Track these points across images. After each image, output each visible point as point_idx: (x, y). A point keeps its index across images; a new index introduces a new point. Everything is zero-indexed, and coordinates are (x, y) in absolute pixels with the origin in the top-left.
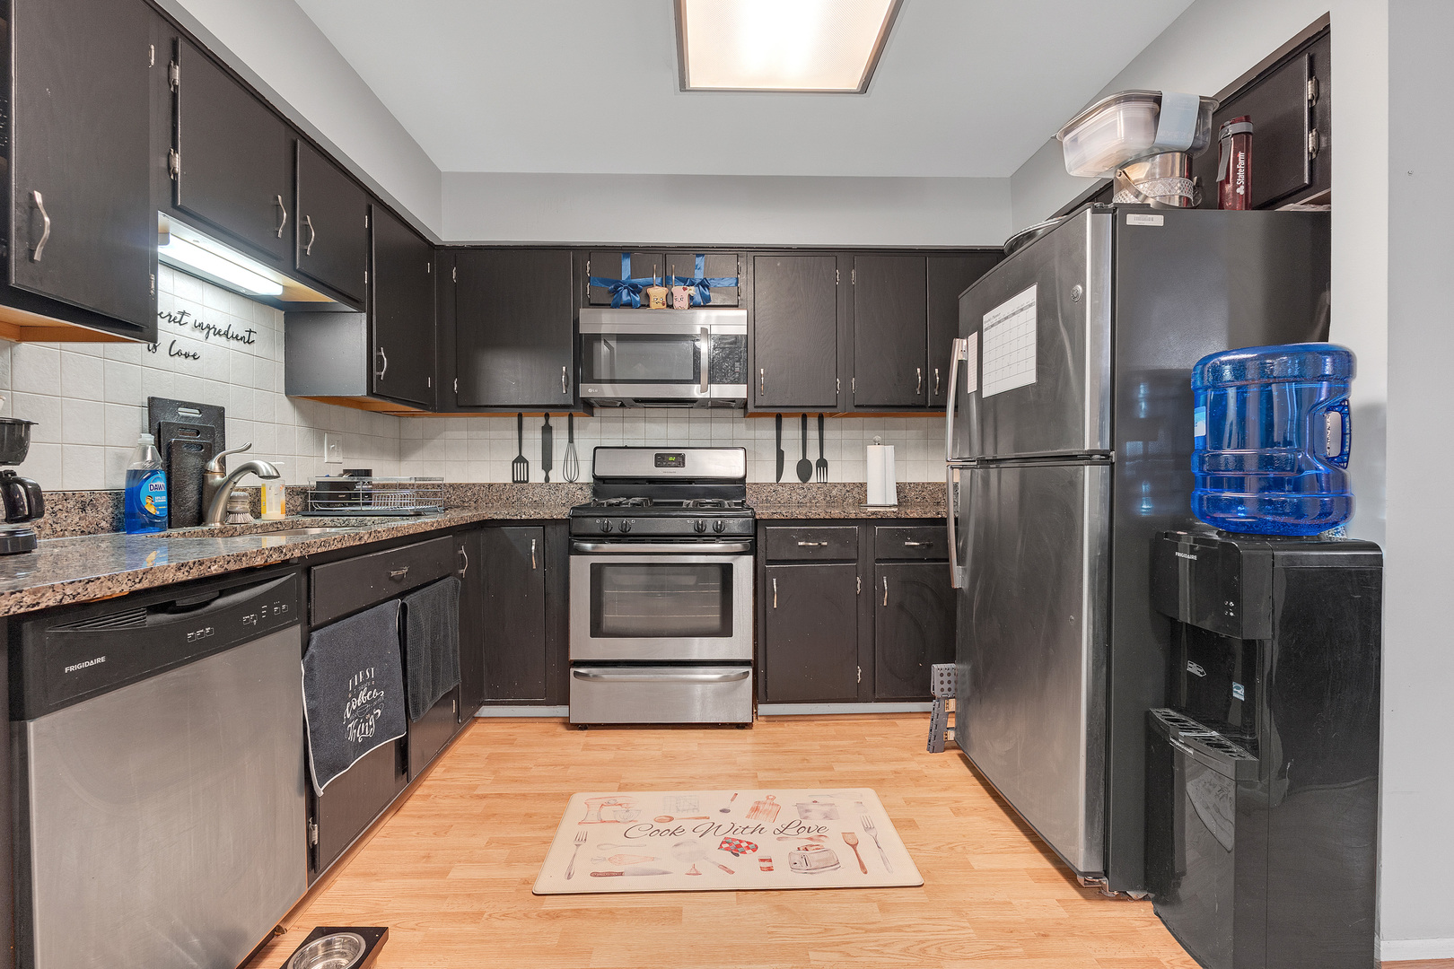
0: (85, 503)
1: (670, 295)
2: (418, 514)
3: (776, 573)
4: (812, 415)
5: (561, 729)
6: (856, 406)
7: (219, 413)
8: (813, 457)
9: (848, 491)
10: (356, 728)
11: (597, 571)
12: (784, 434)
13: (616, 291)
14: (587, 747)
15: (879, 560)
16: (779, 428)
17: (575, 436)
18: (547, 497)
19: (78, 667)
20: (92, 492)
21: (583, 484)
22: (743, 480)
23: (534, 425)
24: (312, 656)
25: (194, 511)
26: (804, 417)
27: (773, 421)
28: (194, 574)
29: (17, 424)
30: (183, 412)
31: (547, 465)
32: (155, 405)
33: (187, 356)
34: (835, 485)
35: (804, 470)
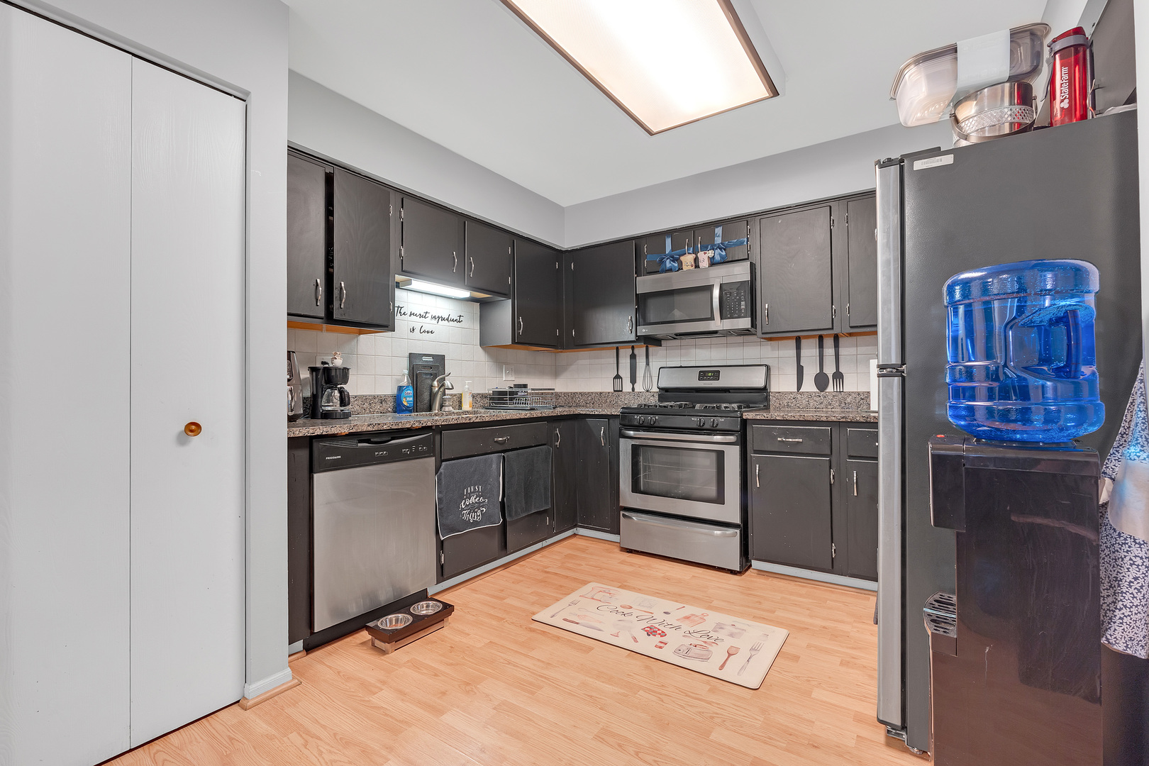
0: (382, 400)
1: (696, 260)
2: (532, 409)
3: (759, 461)
4: (828, 336)
5: (617, 550)
6: (851, 327)
7: (443, 357)
8: (830, 370)
9: (863, 399)
10: (469, 514)
11: (636, 450)
12: (804, 352)
13: (662, 262)
14: (623, 562)
15: (851, 457)
16: (798, 348)
17: (650, 360)
18: (633, 401)
19: (331, 458)
20: (385, 396)
21: (654, 392)
22: (765, 389)
23: (625, 354)
24: (441, 473)
25: (428, 405)
26: (821, 338)
27: (793, 343)
28: (376, 428)
29: (345, 368)
30: (425, 359)
31: (633, 381)
32: (412, 356)
33: (428, 332)
34: (849, 394)
35: (821, 381)
